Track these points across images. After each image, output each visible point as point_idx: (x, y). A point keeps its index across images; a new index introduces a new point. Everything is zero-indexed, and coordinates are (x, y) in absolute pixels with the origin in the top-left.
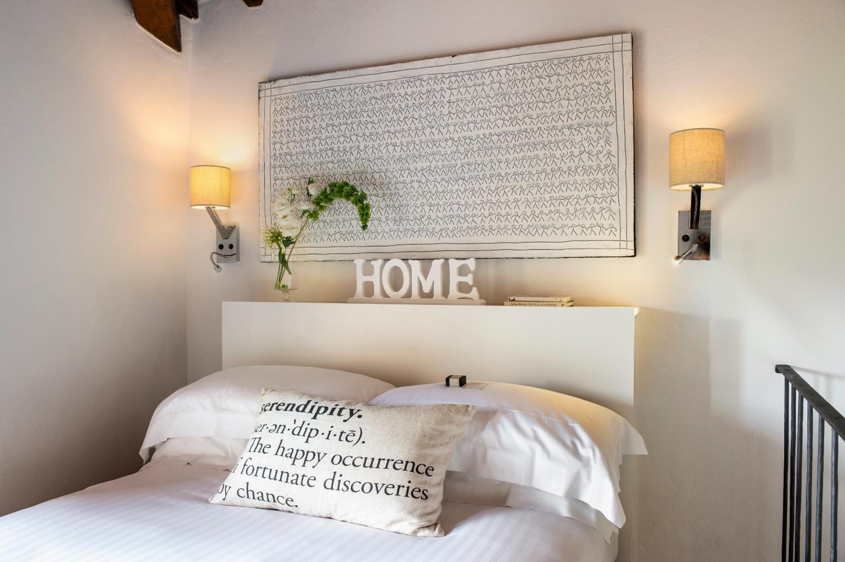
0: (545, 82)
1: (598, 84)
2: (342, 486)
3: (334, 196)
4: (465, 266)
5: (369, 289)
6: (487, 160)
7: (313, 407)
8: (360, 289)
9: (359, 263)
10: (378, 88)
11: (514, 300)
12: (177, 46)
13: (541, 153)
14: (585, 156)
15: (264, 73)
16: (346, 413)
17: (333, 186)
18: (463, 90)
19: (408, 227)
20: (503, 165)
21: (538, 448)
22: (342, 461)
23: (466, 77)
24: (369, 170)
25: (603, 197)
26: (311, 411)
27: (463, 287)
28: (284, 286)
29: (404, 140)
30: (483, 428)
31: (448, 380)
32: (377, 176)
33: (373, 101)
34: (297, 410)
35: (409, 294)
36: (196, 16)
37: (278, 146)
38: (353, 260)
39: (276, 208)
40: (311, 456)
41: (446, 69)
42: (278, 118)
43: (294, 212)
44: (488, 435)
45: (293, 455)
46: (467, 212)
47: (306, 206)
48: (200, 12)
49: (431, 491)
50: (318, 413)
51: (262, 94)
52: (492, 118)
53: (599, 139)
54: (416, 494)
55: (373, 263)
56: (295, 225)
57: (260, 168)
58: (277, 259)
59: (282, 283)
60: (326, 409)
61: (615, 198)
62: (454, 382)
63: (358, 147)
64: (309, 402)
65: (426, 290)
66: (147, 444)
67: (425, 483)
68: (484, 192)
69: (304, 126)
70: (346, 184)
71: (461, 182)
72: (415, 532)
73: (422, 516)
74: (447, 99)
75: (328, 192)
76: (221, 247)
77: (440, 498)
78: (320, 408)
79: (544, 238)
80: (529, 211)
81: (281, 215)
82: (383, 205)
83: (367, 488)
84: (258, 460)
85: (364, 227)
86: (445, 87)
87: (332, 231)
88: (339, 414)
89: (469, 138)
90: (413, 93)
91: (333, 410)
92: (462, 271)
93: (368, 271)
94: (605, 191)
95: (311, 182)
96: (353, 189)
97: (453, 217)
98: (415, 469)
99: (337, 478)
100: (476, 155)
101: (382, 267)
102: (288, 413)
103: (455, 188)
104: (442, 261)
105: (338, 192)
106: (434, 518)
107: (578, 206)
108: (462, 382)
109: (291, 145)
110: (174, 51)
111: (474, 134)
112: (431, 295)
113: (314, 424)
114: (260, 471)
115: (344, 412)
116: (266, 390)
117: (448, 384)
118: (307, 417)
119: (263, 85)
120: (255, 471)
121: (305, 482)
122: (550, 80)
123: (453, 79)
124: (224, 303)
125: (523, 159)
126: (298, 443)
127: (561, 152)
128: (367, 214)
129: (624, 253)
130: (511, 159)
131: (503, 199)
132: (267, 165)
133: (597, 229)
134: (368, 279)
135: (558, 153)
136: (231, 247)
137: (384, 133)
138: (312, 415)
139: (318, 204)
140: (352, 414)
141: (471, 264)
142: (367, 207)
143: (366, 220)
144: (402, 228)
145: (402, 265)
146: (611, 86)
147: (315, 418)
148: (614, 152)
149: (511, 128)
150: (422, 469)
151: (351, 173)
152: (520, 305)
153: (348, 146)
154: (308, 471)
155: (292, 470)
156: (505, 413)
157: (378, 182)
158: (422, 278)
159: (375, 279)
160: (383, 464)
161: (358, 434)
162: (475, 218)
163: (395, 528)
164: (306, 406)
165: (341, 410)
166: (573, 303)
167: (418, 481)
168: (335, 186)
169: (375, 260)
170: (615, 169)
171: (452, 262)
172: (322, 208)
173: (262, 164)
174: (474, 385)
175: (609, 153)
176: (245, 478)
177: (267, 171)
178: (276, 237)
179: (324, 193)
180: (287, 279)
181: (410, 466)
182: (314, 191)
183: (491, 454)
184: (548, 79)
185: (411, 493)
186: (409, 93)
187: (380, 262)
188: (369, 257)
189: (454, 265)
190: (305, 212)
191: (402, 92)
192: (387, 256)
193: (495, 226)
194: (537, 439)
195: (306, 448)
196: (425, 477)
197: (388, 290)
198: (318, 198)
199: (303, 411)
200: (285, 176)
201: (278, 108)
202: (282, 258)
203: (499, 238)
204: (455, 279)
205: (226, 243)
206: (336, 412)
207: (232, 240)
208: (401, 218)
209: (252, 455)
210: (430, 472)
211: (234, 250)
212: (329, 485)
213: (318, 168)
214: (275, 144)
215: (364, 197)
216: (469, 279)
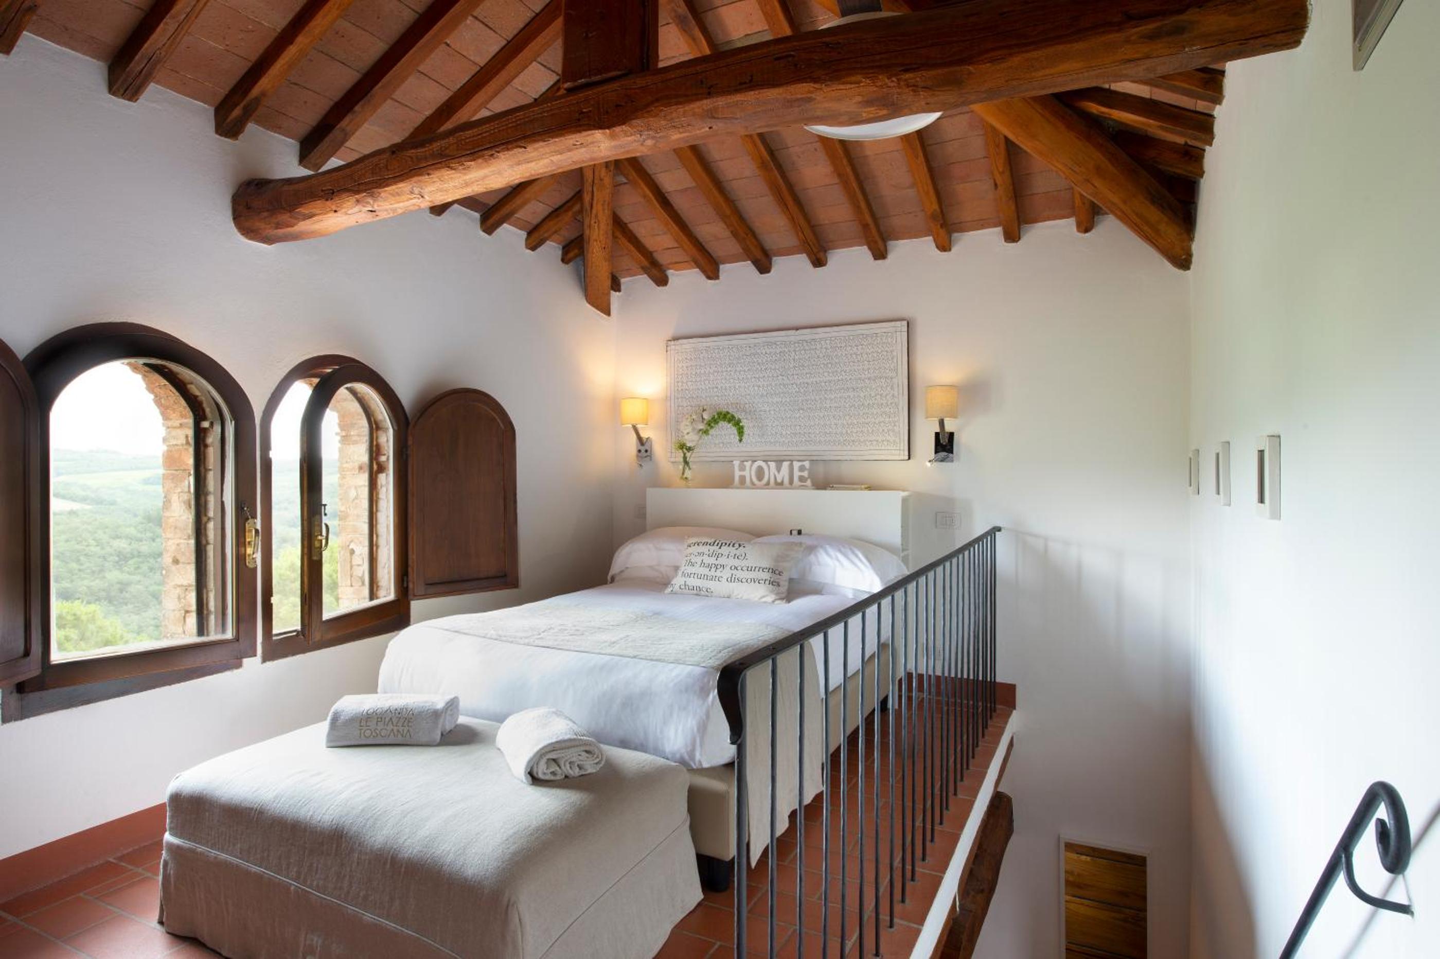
0: (855, 349)
1: (887, 351)
2: (736, 580)
3: (721, 420)
4: (804, 466)
5: (743, 479)
6: (817, 398)
7: (718, 543)
8: (737, 479)
9: (736, 463)
10: (748, 349)
11: (833, 487)
12: (608, 313)
13: (851, 394)
14: (878, 397)
15: (670, 333)
16: (736, 545)
17: (719, 414)
18: (803, 352)
19: (768, 440)
20: (828, 402)
21: (837, 564)
22: (736, 568)
23: (805, 344)
24: (742, 402)
25: (890, 422)
26: (717, 545)
27: (802, 479)
28: (686, 478)
29: (765, 384)
30: (810, 554)
31: (791, 531)
32: (747, 406)
33: (745, 357)
34: (710, 545)
35: (768, 483)
36: (619, 290)
37: (680, 384)
38: (732, 461)
39: (682, 427)
40: (719, 567)
41: (792, 338)
42: (680, 365)
43: (694, 429)
44: (812, 558)
45: (709, 566)
46: (805, 431)
47: (702, 426)
48: (623, 287)
49: (781, 583)
50: (721, 546)
51: (669, 348)
52: (821, 371)
53: (887, 386)
54: (774, 583)
55: (745, 463)
56: (694, 439)
57: (667, 399)
58: (682, 460)
59: (685, 476)
60: (726, 544)
61: (897, 424)
62: (795, 532)
63: (735, 387)
64: (715, 541)
65: (779, 480)
66: (610, 574)
67: (778, 579)
68: (816, 418)
69: (698, 371)
70: (728, 413)
71: (801, 412)
72: (773, 602)
73: (777, 594)
74: (792, 357)
75: (716, 417)
76: (640, 451)
77: (786, 588)
78: (722, 544)
79: (853, 448)
80: (844, 431)
81: (685, 432)
82: (751, 425)
83: (749, 580)
84: (690, 570)
85: (741, 440)
86: (792, 350)
87: (717, 442)
88: (733, 546)
89: (807, 383)
90: (770, 353)
91: (729, 544)
92: (802, 469)
93: (742, 468)
94: (891, 419)
95: (704, 410)
96: (733, 416)
97: (797, 434)
98: (774, 572)
99: (734, 576)
100: (811, 394)
101: (751, 466)
102: (705, 546)
103: (798, 415)
104: (788, 463)
105: (723, 418)
106: (784, 595)
107: (874, 429)
108: (800, 532)
109: (689, 384)
110: (604, 316)
111: (809, 381)
112: (782, 484)
113: (720, 551)
114: (692, 575)
115: (735, 545)
116: (689, 537)
117: (791, 533)
118: (715, 548)
119: (669, 342)
120: (689, 575)
121: (717, 579)
122: (857, 349)
123: (797, 345)
124: (648, 489)
125: (840, 398)
126: (712, 560)
127: (864, 394)
128: (742, 432)
129: (902, 458)
130: (833, 397)
131: (828, 423)
132: (673, 397)
133: (886, 443)
134: (742, 473)
135: (862, 395)
136: (646, 451)
137: (751, 378)
138: (718, 547)
139: (709, 425)
140: (740, 546)
141: (807, 464)
142: (742, 427)
143: (742, 436)
144: (763, 441)
145: (763, 464)
146: (895, 353)
147: (720, 548)
148: (896, 394)
149: (833, 378)
150: (777, 572)
151: (730, 403)
152: (837, 490)
153: (728, 386)
154: (718, 574)
155: (710, 574)
156: (822, 547)
157: (748, 411)
158: (776, 473)
159: (746, 473)
160: (757, 569)
161: (744, 555)
162: (810, 435)
163: (764, 600)
164: (714, 543)
165: (734, 544)
166: (870, 488)
167: (776, 577)
168: (721, 414)
169: (747, 461)
170: (897, 405)
171: (795, 463)
172: (712, 427)
173: (669, 395)
174: (805, 534)
175: (893, 396)
176: (684, 579)
177: (673, 401)
178: (682, 446)
179: (713, 418)
180: (688, 473)
181: (771, 571)
182: (706, 416)
183: (814, 568)
184: (856, 348)
185: (772, 583)
186: (768, 352)
187: (750, 462)
188: (742, 459)
189: (796, 465)
190: (700, 430)
191: (764, 352)
192: (754, 459)
193: (822, 439)
194: (838, 560)
195: (717, 563)
196: (778, 576)
197: (755, 480)
198: (709, 421)
199: (713, 545)
200: (685, 405)
201: (681, 359)
202: (685, 458)
203: (825, 448)
204: (797, 474)
205: (643, 448)
206: (732, 545)
207: (646, 447)
208: (763, 435)
209: (686, 567)
210: (781, 574)
211: (648, 453)
212: (729, 579)
213: (708, 399)
214: (678, 382)
215: (739, 421)
216: (805, 474)
